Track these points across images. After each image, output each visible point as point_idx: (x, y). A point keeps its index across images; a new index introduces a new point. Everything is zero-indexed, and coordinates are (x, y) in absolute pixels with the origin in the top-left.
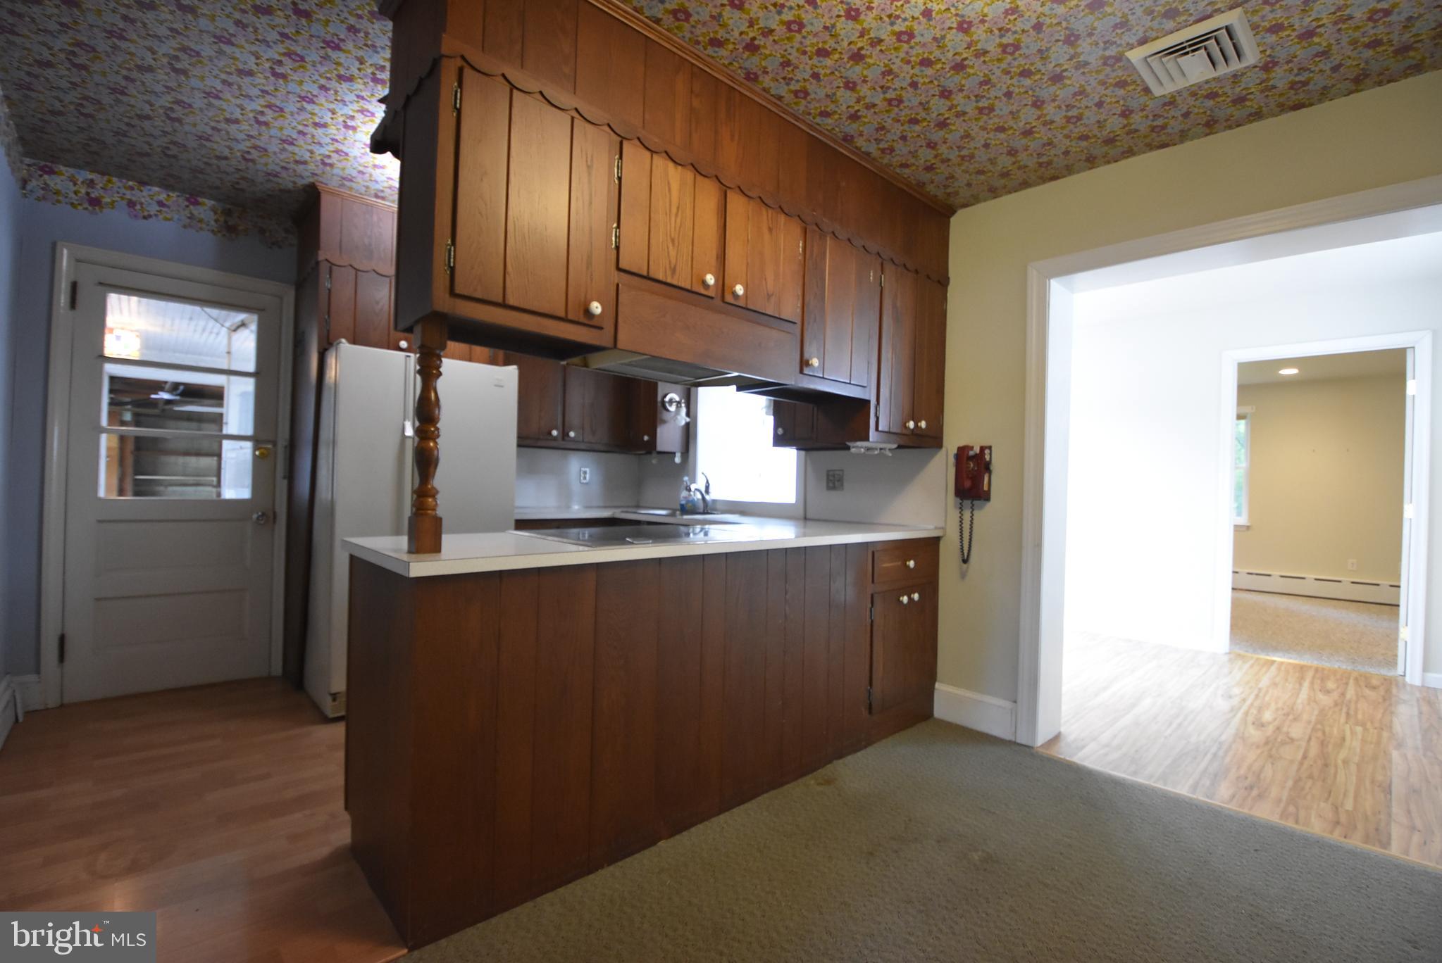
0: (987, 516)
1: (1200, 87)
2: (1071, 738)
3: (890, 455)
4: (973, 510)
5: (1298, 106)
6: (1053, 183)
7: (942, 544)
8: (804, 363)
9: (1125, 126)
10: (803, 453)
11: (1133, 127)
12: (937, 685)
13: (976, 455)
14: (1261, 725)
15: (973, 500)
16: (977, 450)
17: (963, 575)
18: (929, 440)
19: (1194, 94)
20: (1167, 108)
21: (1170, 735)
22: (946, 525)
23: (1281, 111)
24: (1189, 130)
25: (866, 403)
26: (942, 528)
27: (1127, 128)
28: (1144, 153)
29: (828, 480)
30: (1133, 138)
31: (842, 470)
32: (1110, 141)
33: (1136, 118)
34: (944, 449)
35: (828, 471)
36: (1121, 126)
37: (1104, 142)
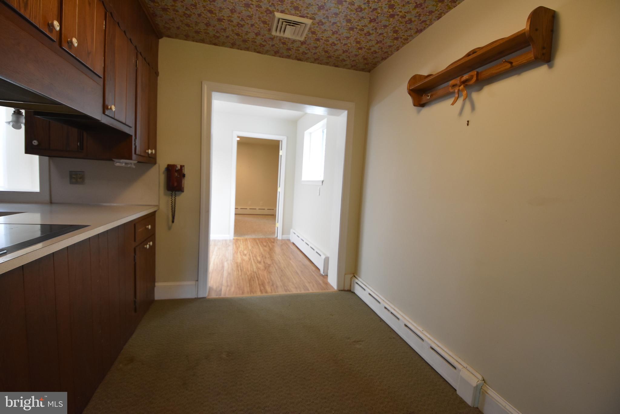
0: (182, 199)
1: (283, 38)
2: (215, 287)
3: (134, 167)
4: (176, 197)
5: (299, 60)
6: (213, 46)
7: (157, 214)
8: (105, 107)
9: (254, 38)
10: (47, 158)
11: (256, 40)
12: (157, 284)
13: (179, 170)
14: (260, 262)
15: (175, 192)
16: (179, 167)
17: (170, 228)
18: (151, 160)
19: (280, 40)
20: (270, 40)
21: (241, 274)
22: (159, 203)
23: (295, 59)
24: (270, 51)
25: (130, 136)
26: (157, 206)
27: (253, 40)
28: (252, 51)
29: (71, 177)
30: (253, 44)
31: (83, 172)
32: (245, 41)
33: (259, 38)
34: (157, 165)
35: (71, 172)
36: (252, 38)
37: (243, 40)
